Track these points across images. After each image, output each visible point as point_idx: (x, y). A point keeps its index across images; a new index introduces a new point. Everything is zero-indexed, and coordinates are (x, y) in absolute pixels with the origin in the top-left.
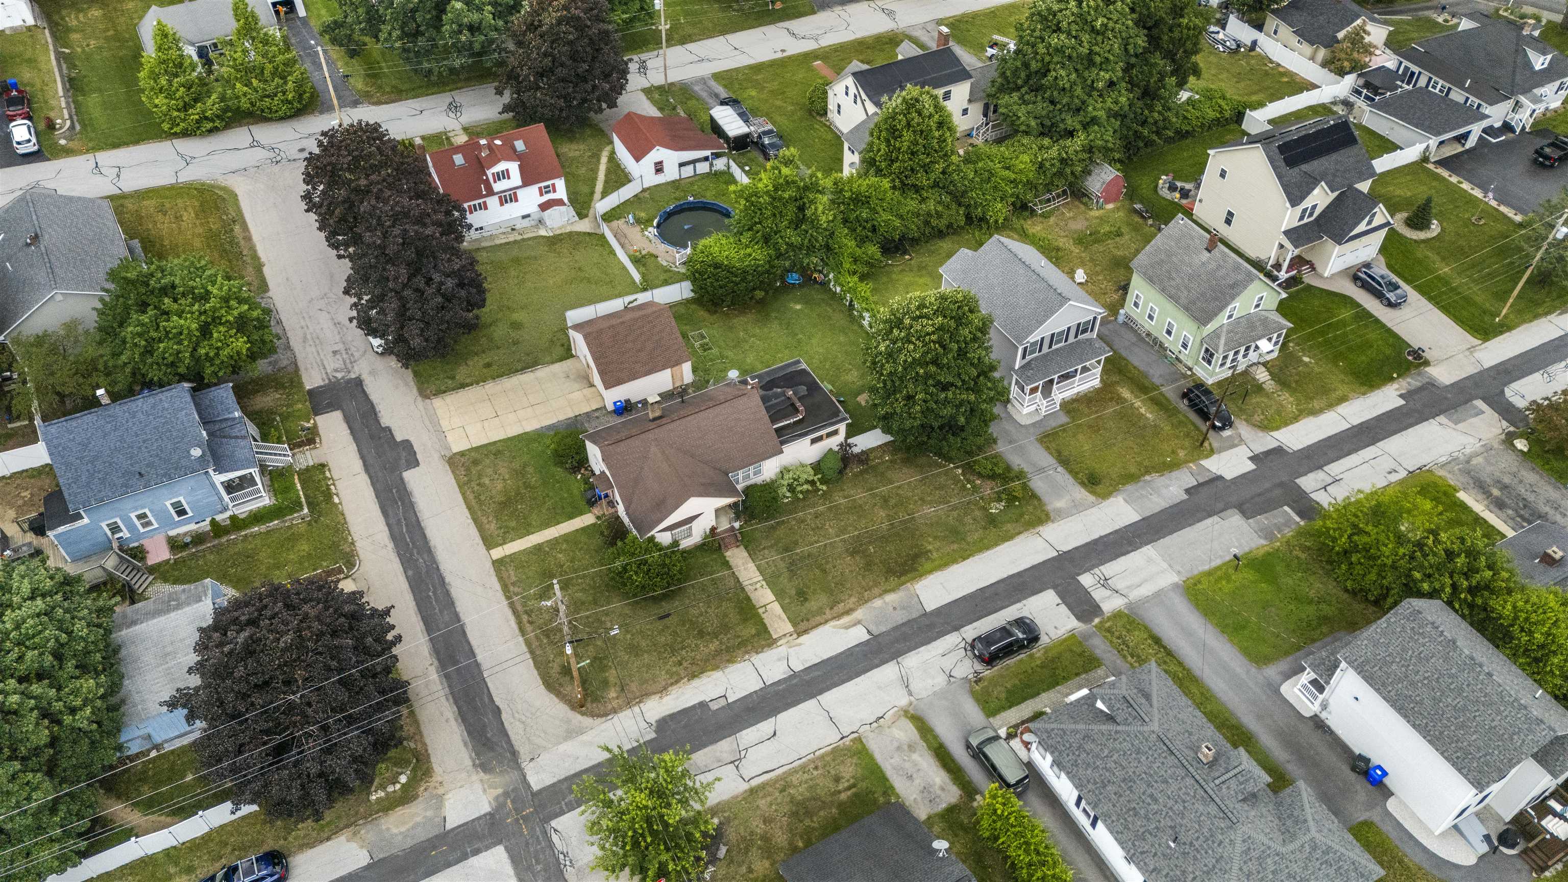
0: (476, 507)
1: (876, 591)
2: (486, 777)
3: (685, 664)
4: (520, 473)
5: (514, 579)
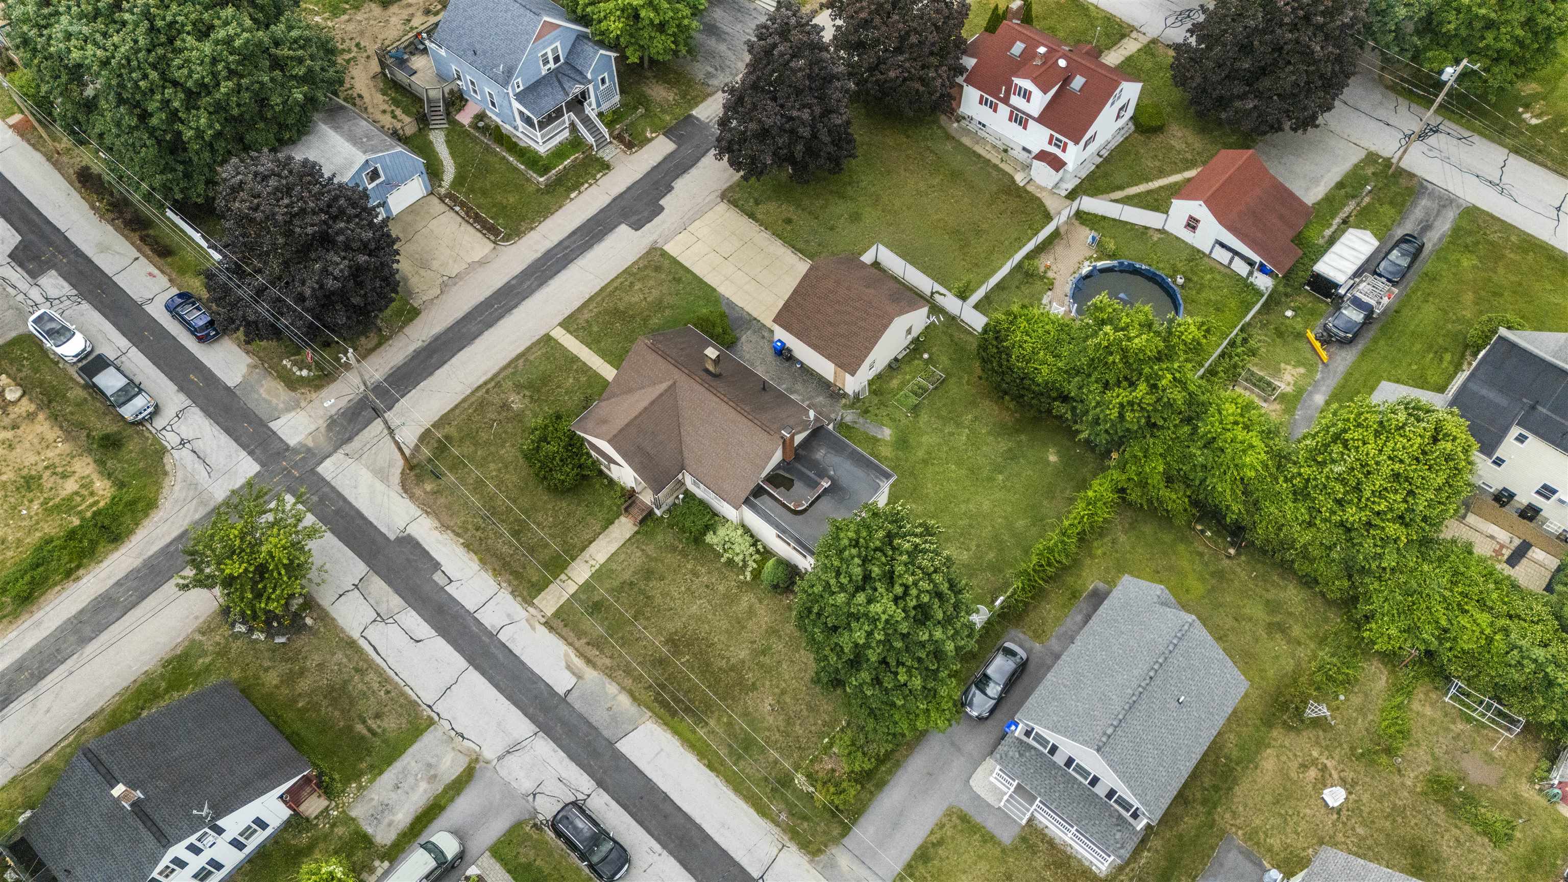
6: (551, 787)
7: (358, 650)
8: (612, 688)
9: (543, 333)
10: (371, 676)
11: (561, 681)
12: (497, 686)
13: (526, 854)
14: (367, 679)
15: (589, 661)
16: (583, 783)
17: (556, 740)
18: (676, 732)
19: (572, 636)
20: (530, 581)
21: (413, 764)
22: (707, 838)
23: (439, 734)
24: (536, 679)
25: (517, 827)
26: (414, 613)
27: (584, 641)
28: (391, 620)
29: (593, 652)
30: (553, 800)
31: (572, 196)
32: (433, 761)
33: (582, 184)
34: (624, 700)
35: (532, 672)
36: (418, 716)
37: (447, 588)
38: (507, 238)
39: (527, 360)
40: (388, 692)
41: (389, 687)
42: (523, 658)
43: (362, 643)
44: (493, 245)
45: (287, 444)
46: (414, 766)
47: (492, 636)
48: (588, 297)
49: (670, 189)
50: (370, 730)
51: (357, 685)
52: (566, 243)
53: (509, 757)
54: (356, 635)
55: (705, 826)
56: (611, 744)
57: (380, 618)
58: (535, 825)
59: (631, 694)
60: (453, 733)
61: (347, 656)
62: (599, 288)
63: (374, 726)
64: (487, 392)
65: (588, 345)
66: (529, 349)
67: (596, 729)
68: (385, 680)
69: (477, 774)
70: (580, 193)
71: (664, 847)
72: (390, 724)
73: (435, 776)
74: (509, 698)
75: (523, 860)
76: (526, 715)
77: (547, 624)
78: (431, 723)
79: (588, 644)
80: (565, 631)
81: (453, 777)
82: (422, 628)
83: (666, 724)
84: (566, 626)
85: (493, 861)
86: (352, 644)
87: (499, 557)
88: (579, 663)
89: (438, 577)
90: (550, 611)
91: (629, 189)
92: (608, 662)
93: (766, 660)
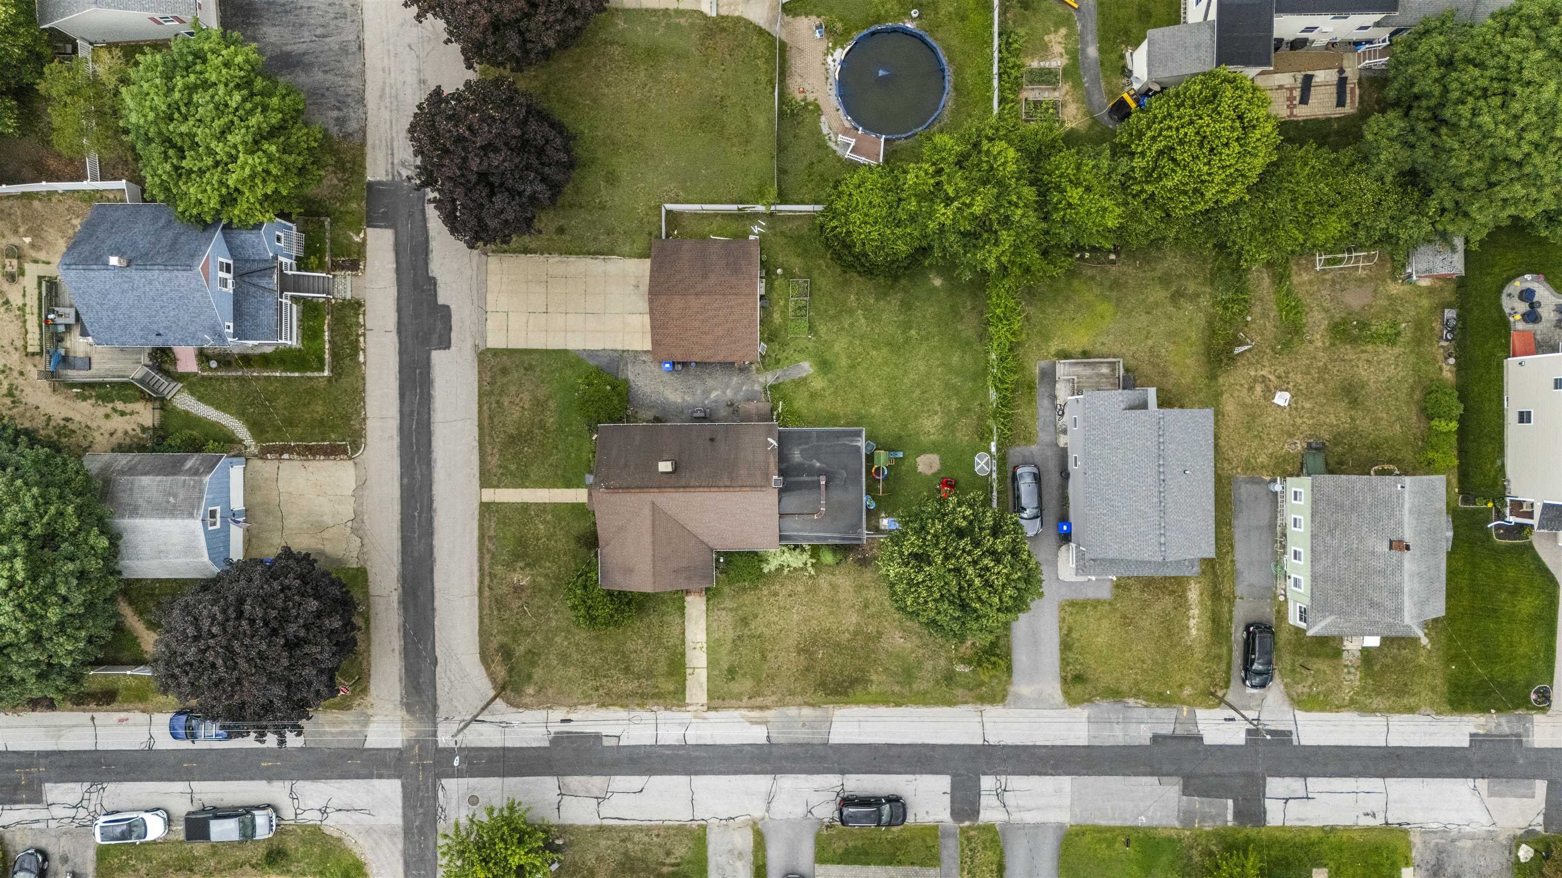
0: (487, 431)
1: (799, 699)
2: (407, 717)
3: (601, 691)
4: (539, 405)
5: (492, 533)
6: (815, 799)
7: (610, 829)
8: (793, 711)
9: (476, 505)
10: (637, 837)
11: (757, 735)
12: (721, 773)
13: (839, 846)
14: (636, 839)
15: (761, 708)
16: (833, 781)
17: (792, 772)
18: (857, 703)
19: (733, 702)
20: (670, 693)
21: (719, 859)
22: (934, 747)
23: (716, 829)
24: (739, 749)
25: (818, 838)
26: (618, 778)
27: (745, 699)
28: (609, 794)
29: (759, 701)
30: (823, 805)
31: (361, 359)
32: (730, 847)
33: (357, 341)
34: (807, 712)
35: (733, 746)
36: (691, 831)
37: (621, 744)
38: (356, 447)
39: (490, 538)
40: (658, 836)
41: (656, 832)
42: (718, 743)
43: (606, 822)
44: (351, 462)
45: (396, 749)
46: (722, 860)
47: (685, 746)
48: (476, 444)
49: (433, 282)
50: (672, 865)
51: (634, 849)
52: (407, 410)
53: (773, 804)
54: (598, 822)
55: (927, 741)
56: (826, 745)
57: (600, 800)
58: (827, 827)
59: (807, 704)
60: (724, 822)
61: (608, 839)
62: (476, 429)
63: (673, 861)
64: (491, 589)
65: (522, 486)
66: (481, 527)
67: (808, 744)
68: (648, 831)
69: (764, 831)
70: (364, 350)
71: (914, 773)
72: (681, 851)
73: (740, 853)
74: (736, 773)
75: (840, 851)
76: (756, 773)
77: (709, 709)
78: (704, 828)
79: (750, 698)
80: (726, 703)
81: (752, 844)
82: (636, 781)
83: (846, 703)
84: (724, 699)
85: (823, 866)
86: (601, 829)
87: (633, 694)
88: (756, 714)
89: (606, 742)
90: (704, 699)
91: (399, 310)
92: (774, 698)
93: (872, 610)
